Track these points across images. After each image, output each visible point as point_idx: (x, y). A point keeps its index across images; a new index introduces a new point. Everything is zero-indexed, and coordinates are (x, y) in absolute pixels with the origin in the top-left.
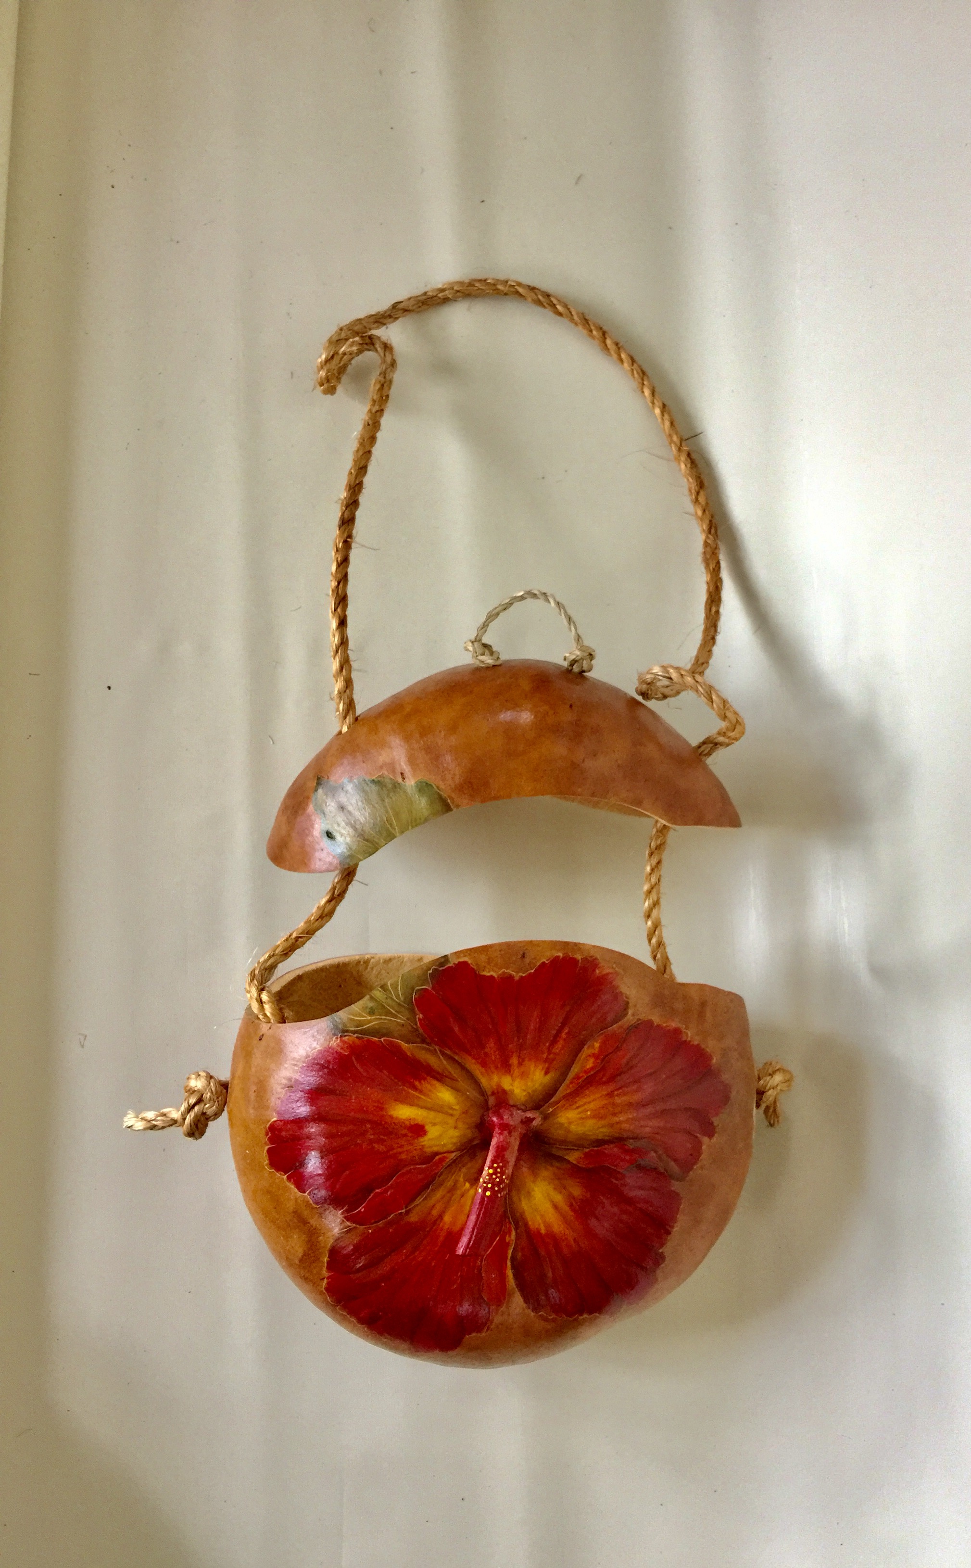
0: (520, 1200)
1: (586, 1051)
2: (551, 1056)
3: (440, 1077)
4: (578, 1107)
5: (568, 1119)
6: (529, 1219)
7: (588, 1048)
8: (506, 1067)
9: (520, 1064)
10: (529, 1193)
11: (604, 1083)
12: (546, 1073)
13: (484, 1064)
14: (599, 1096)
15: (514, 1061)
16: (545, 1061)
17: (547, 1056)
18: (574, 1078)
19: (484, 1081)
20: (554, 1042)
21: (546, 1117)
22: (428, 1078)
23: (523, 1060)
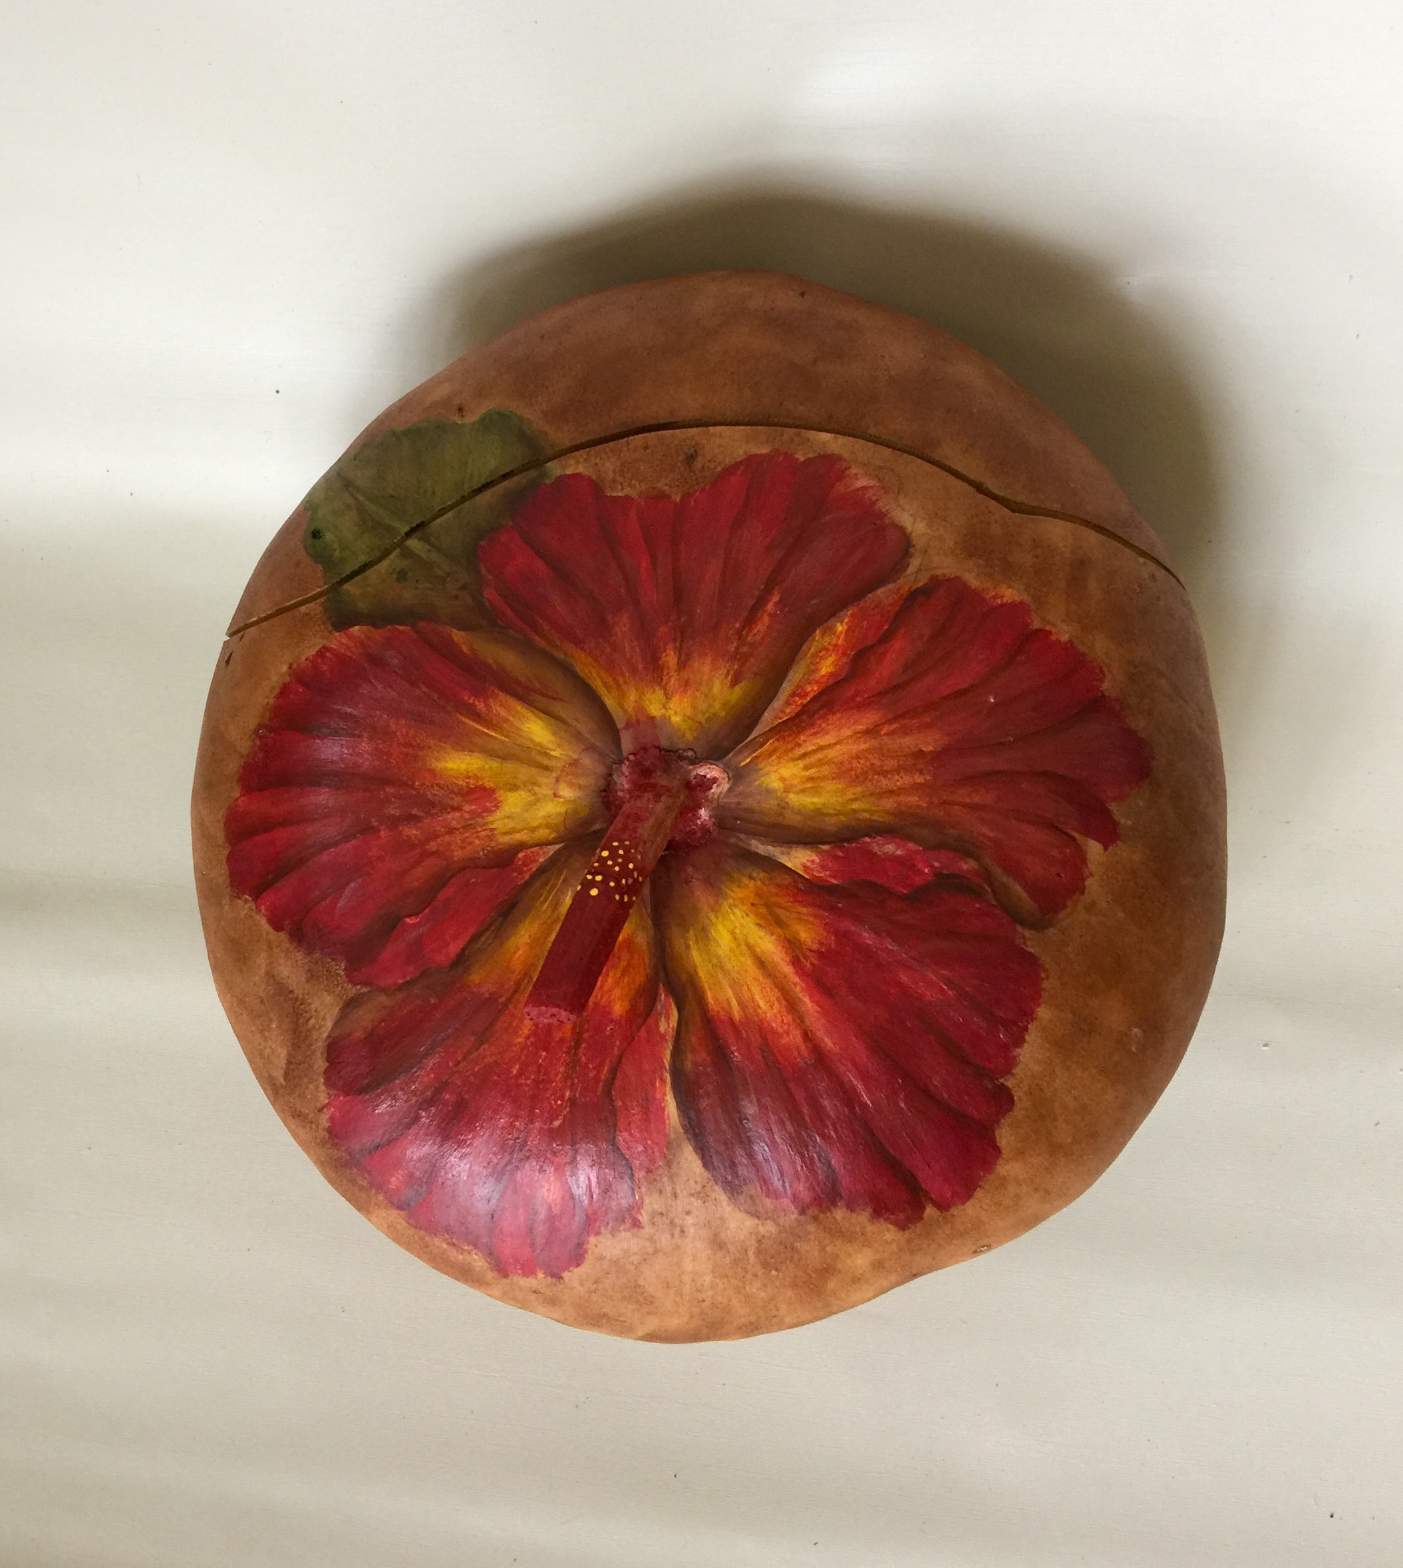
0: (688, 947)
1: (819, 639)
2: (745, 649)
3: (524, 694)
4: (804, 756)
5: (783, 779)
6: (706, 986)
7: (823, 634)
8: (654, 672)
9: (682, 665)
10: (704, 930)
11: (860, 707)
12: (735, 682)
13: (610, 667)
14: (849, 733)
15: (670, 658)
16: (734, 658)
17: (737, 649)
18: (793, 695)
19: (610, 702)
20: (750, 621)
21: (738, 776)
22: (502, 696)
23: (689, 656)
